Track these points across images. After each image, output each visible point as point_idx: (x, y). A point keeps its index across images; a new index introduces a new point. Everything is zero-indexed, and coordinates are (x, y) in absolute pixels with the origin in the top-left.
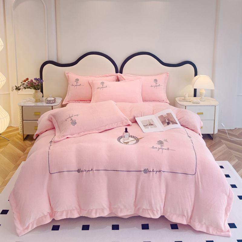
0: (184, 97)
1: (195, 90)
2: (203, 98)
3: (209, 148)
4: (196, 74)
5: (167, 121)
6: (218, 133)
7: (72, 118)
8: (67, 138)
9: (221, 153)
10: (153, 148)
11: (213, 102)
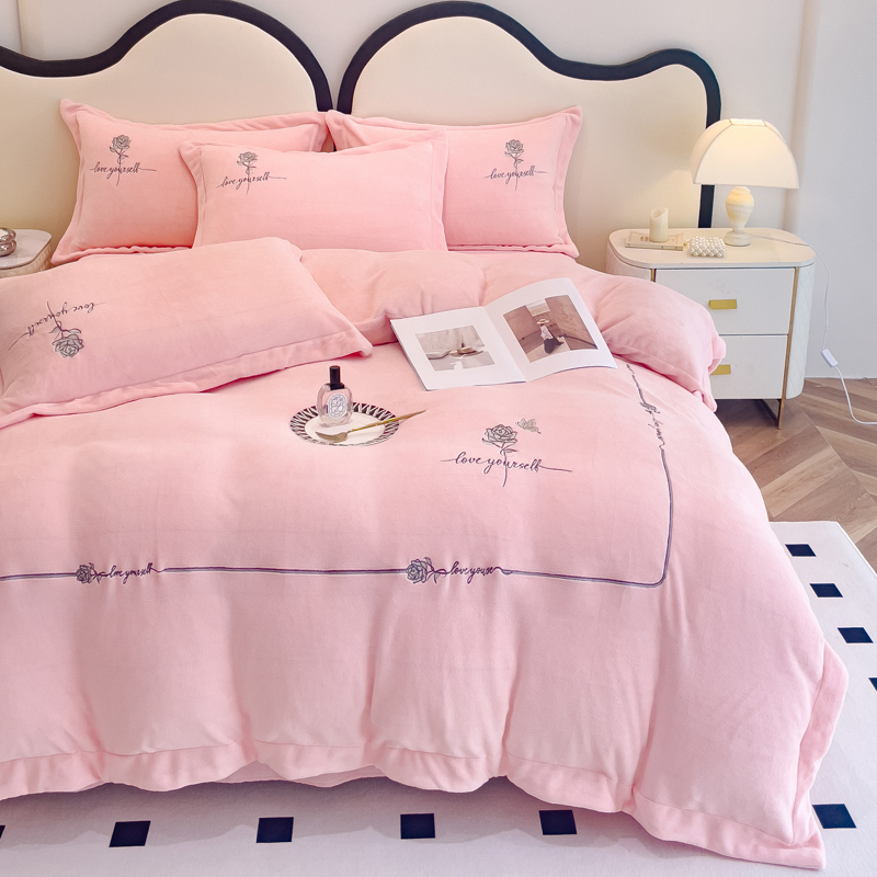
0: (652, 226)
1: (708, 192)
2: (743, 233)
3: (753, 468)
4: (714, 115)
5: (546, 334)
6: (805, 395)
7: (62, 318)
8: (35, 416)
9: (812, 486)
10: (462, 459)
11: (786, 249)
